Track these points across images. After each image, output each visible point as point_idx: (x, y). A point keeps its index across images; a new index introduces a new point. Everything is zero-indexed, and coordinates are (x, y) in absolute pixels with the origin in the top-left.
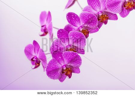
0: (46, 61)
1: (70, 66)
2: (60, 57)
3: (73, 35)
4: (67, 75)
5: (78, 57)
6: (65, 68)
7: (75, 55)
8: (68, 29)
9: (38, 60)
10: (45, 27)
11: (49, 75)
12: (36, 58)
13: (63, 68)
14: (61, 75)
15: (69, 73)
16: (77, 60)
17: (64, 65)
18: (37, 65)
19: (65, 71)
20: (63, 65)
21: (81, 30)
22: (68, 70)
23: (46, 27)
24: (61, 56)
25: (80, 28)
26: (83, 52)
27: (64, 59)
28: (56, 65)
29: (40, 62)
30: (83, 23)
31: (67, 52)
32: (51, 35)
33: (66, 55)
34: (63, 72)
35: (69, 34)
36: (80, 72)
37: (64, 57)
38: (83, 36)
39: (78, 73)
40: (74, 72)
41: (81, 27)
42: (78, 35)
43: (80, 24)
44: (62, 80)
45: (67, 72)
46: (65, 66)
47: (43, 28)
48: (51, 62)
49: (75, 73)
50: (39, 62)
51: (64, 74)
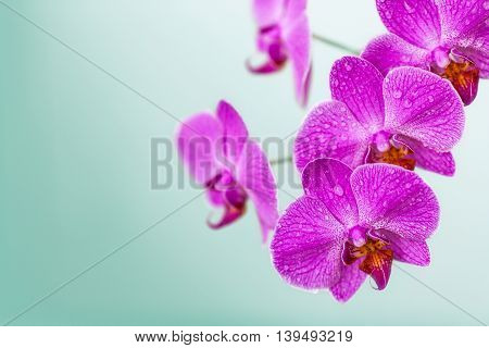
0: (274, 200)
1: (382, 230)
2: (339, 190)
3: (405, 88)
4: (367, 268)
5: (425, 195)
6: (359, 242)
7: (408, 186)
8: (381, 55)
9: (239, 191)
10: (274, 33)
11: (286, 268)
12: (232, 181)
13: (350, 239)
14: (342, 268)
15: (378, 263)
16: (416, 207)
17: (357, 227)
18: (233, 210)
19: (358, 254)
20: (351, 225)
21: (443, 63)
22: (373, 249)
23: (278, 37)
24: (345, 185)
25: (438, 54)
26: (446, 166)
27: (359, 199)
28: (320, 223)
29: (244, 197)
30: (455, 34)
31: (371, 166)
32: (304, 79)
33: (369, 181)
34: (349, 257)
35: (386, 79)
36: (428, 260)
37: (355, 189)
38: (451, 95)
39: (420, 263)
40: (401, 257)
41: (445, 49)
42: (424, 87)
43: (439, 36)
44: (342, 290)
45: (369, 258)
46: (363, 230)
47: (268, 39)
48: (296, 211)
49: (405, 261)
50: (239, 200)
51: (356, 265)
